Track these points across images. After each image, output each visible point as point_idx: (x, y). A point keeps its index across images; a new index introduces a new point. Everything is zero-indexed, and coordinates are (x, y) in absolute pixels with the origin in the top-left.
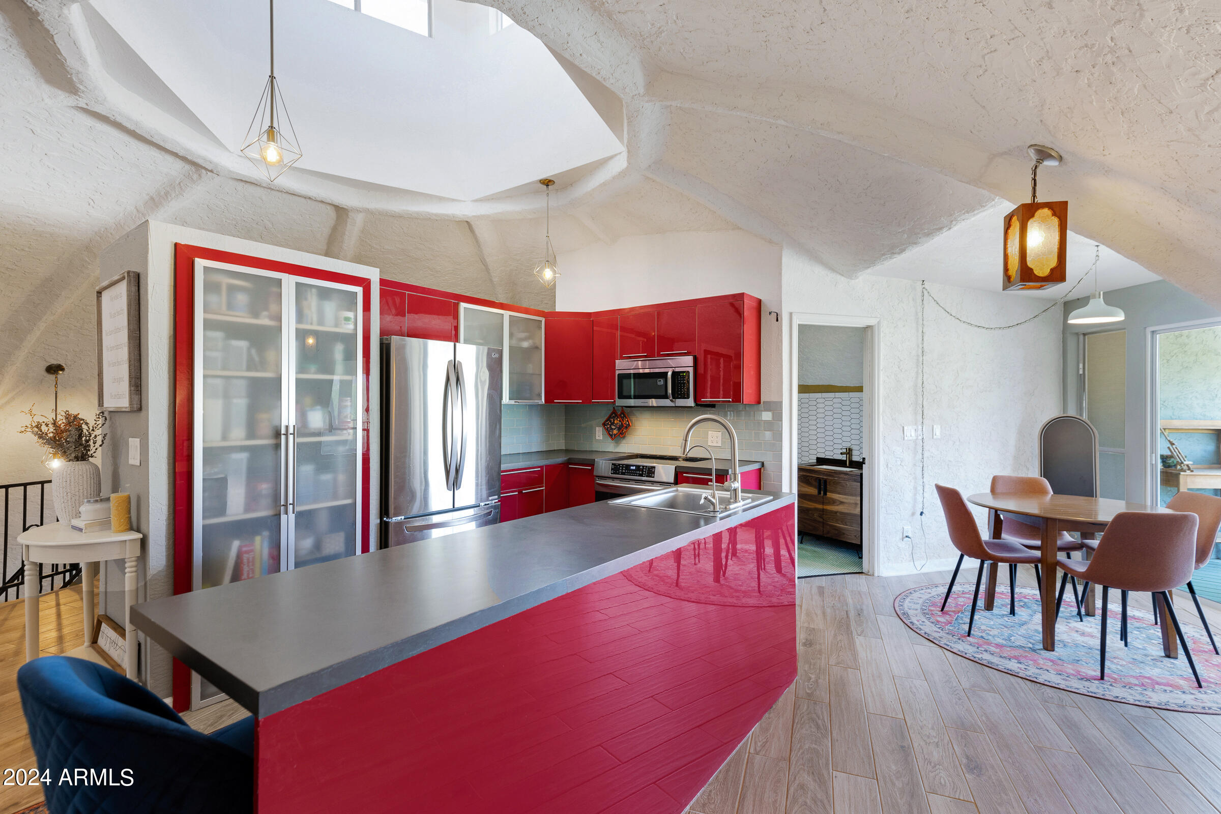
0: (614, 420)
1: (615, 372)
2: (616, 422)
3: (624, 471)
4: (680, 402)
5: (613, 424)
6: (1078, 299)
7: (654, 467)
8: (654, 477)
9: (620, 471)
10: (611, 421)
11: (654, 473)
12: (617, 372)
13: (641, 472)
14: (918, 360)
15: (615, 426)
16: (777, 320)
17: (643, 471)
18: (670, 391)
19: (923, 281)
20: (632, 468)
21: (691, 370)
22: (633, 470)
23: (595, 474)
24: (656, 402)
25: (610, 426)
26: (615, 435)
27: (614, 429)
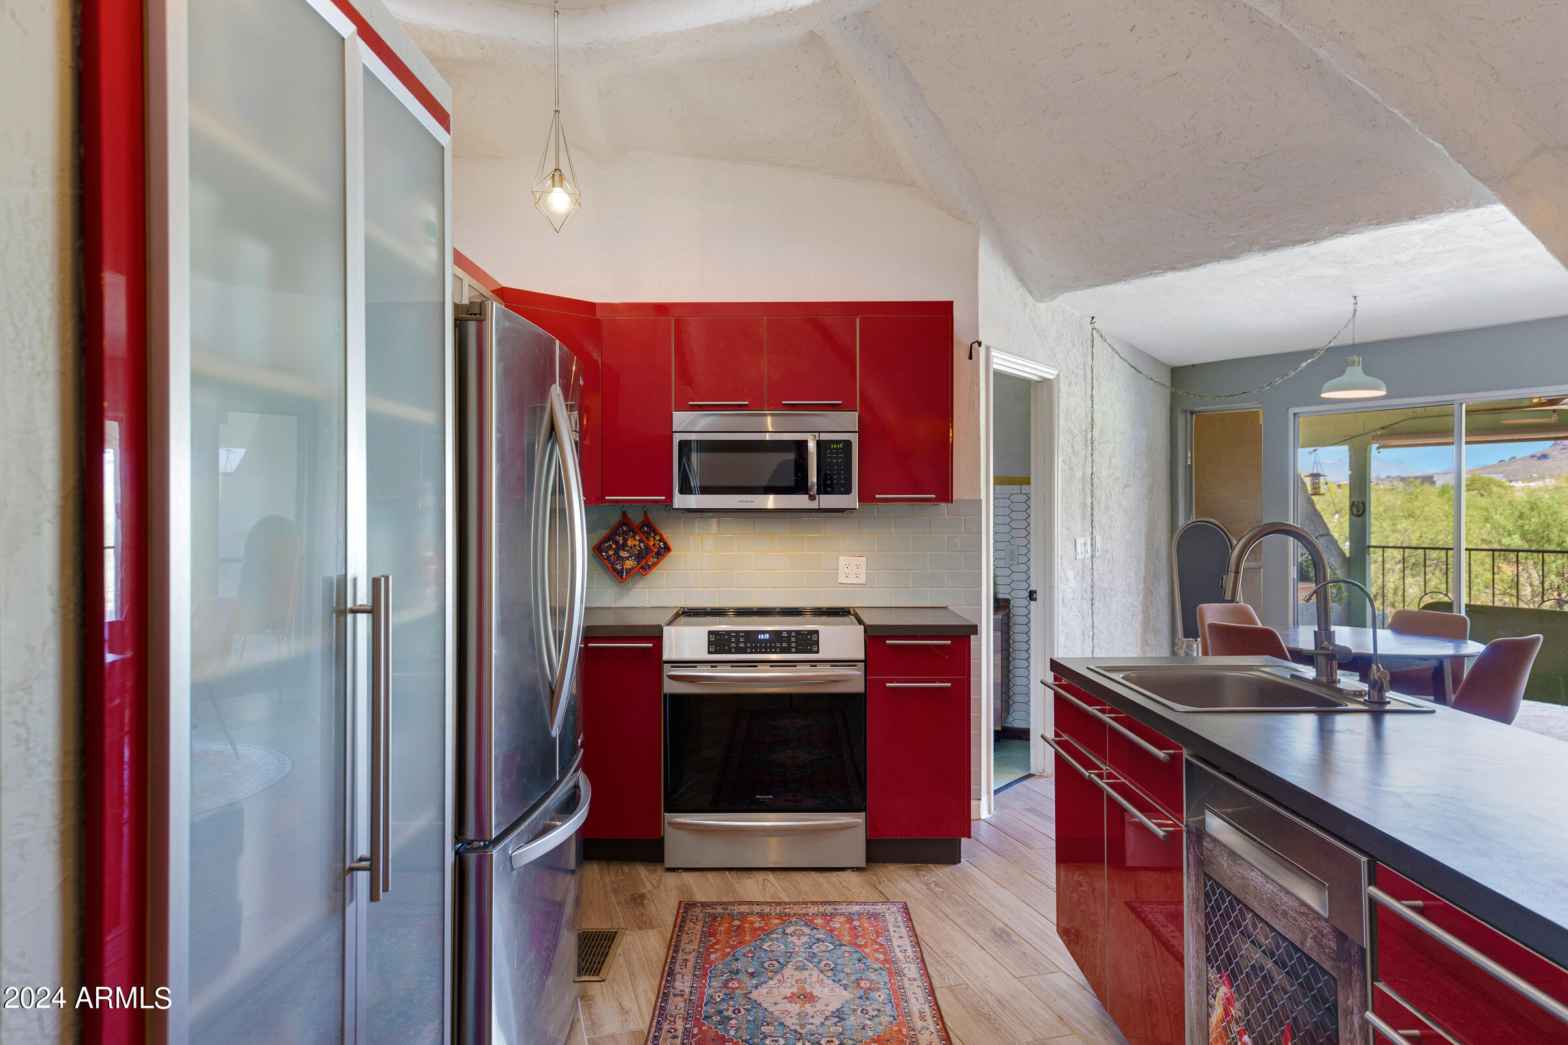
0: (625, 540)
1: (671, 437)
2: (630, 543)
3: (742, 645)
4: (829, 501)
5: (624, 547)
6: (1193, 365)
7: (817, 632)
8: (817, 652)
9: (733, 645)
10: (617, 543)
11: (817, 643)
12: (677, 438)
13: (784, 645)
14: (1086, 437)
15: (628, 551)
16: (971, 358)
17: (789, 642)
18: (813, 478)
19: (1093, 318)
20: (761, 637)
21: (854, 438)
22: (764, 641)
23: (665, 657)
24: (775, 501)
25: (616, 553)
26: (629, 571)
27: (627, 558)
